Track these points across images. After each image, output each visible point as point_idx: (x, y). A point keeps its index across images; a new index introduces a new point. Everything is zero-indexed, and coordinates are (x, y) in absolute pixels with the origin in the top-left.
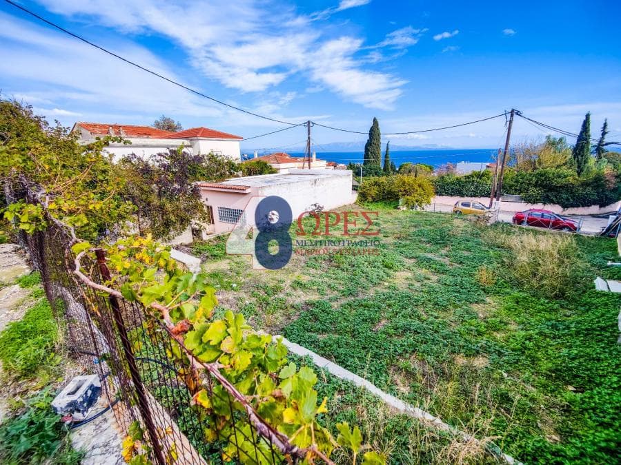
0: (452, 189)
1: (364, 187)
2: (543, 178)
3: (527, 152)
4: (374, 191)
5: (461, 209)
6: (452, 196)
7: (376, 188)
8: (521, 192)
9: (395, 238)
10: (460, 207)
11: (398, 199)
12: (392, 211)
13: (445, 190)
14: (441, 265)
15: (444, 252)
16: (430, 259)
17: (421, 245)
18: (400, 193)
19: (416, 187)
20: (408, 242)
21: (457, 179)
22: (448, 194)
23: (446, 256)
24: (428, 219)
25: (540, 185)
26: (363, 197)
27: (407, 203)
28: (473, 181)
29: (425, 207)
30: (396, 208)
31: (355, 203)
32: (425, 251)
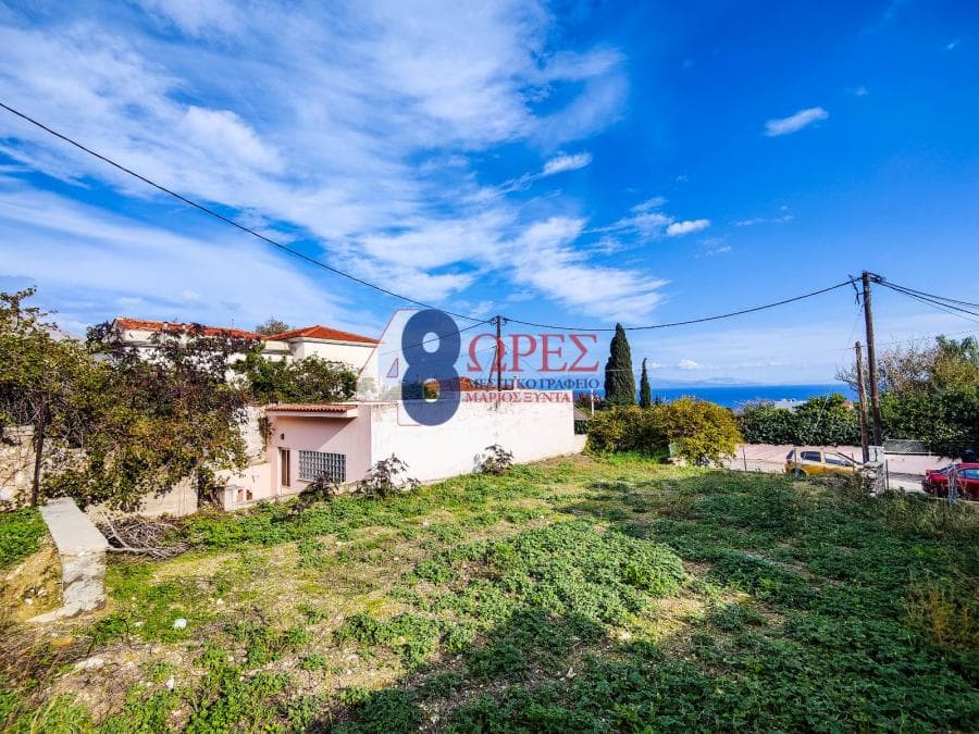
0: (775, 430)
1: (599, 423)
2: (960, 405)
3: (908, 365)
4: (618, 430)
5: (803, 466)
6: (776, 443)
7: (622, 424)
8: (922, 434)
9: (661, 514)
10: (798, 459)
11: (665, 446)
12: (656, 466)
13: (761, 432)
14: (787, 579)
15: (785, 547)
16: (753, 564)
17: (724, 530)
18: (669, 432)
19: (699, 418)
20: (693, 523)
21: (781, 412)
22: (767, 441)
23: (796, 558)
24: (734, 480)
25: (957, 421)
26: (598, 442)
27: (686, 453)
28: (815, 414)
29: (726, 463)
30: (665, 461)
31: (583, 453)
32: (737, 545)
